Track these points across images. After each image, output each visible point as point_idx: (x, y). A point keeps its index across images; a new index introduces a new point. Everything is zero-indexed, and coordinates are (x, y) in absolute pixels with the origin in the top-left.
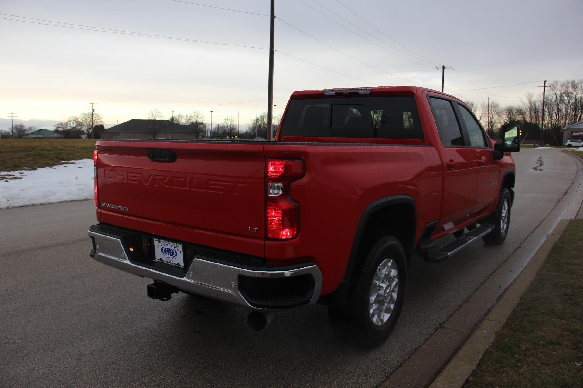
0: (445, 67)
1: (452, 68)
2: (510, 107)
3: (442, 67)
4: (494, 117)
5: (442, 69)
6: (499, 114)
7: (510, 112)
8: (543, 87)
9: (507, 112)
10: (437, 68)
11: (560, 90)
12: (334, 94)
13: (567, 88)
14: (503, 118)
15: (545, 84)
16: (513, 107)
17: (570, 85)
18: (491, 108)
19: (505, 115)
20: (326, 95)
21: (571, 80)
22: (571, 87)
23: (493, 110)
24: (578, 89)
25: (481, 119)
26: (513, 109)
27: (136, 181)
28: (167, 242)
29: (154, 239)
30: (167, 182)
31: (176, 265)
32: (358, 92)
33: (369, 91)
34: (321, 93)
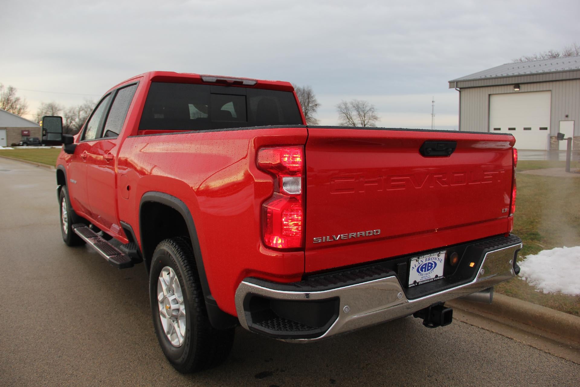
12: (215, 81)
20: (204, 81)
27: (403, 186)
28: (427, 256)
29: (412, 259)
30: (446, 180)
31: (434, 280)
32: (242, 82)
33: (254, 83)
34: (199, 77)
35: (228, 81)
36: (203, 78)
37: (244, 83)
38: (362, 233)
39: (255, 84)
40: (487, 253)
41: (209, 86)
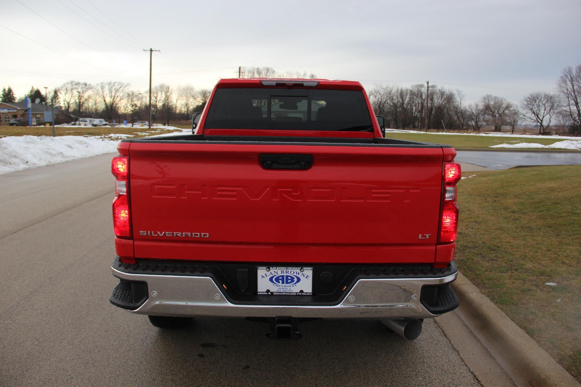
0: (153, 50)
1: (159, 51)
2: (204, 90)
3: (150, 50)
4: (190, 100)
5: (149, 52)
6: (194, 98)
7: (204, 95)
8: (239, 73)
9: (202, 95)
10: (145, 50)
11: (247, 76)
12: (275, 84)
13: (254, 74)
14: (198, 100)
15: (240, 70)
16: (207, 90)
17: (256, 71)
18: (188, 92)
19: (200, 97)
20: (265, 85)
21: (256, 67)
22: (257, 73)
23: (188, 93)
24: (262, 75)
25: (178, 101)
26: (207, 92)
27: (234, 196)
28: (284, 269)
29: (259, 268)
30: (299, 194)
31: (297, 294)
32: (303, 84)
33: (316, 84)
34: (259, 82)
35: (287, 84)
36: (263, 83)
37: (304, 85)
38: (188, 234)
39: (318, 85)
40: (360, 280)
41: (270, 89)
